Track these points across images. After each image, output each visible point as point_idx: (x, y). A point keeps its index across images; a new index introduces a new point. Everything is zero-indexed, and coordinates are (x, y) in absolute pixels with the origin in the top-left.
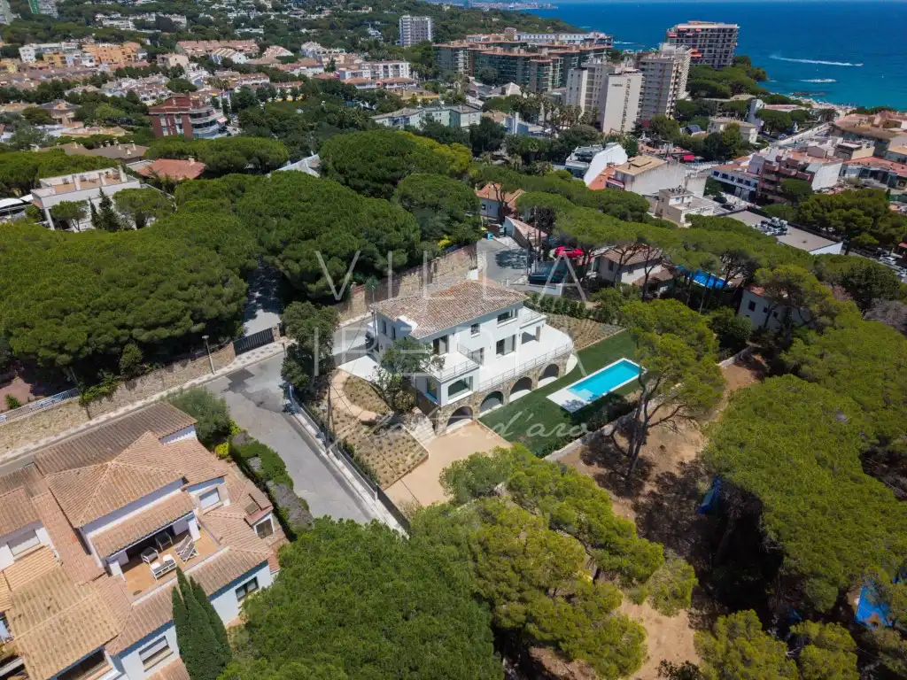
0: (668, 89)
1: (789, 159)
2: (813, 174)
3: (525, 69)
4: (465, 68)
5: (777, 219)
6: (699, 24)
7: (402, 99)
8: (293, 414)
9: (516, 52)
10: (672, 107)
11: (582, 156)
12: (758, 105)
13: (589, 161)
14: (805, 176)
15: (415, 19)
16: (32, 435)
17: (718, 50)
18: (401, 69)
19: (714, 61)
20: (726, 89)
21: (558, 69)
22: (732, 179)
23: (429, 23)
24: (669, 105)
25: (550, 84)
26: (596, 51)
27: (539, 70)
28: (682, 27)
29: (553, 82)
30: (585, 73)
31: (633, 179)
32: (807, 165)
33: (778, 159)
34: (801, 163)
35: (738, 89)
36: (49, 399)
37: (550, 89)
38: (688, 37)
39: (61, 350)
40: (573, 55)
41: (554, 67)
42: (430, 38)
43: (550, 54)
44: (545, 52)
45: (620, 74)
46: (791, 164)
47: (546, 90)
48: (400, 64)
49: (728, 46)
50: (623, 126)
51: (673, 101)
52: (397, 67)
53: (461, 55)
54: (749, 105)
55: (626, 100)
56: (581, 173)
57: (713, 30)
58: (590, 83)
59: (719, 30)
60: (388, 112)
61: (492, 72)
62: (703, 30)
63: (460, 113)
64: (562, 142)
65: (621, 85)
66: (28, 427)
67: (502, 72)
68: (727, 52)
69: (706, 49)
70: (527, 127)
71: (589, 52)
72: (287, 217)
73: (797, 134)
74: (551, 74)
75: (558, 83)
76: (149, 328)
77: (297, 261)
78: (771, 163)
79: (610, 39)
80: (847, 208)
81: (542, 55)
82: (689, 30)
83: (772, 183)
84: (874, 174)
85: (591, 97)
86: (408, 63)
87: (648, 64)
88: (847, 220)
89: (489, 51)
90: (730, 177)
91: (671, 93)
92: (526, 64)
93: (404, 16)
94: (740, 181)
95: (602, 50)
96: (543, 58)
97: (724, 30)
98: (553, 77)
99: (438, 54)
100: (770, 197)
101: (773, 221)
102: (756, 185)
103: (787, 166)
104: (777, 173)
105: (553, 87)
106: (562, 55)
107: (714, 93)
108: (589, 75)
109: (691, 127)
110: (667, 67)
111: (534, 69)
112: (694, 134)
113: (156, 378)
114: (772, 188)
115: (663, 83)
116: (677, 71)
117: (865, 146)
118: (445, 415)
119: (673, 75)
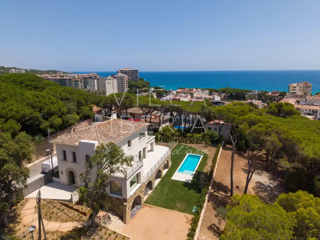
3: (70, 83)
9: (65, 78)
12: (152, 90)
15: (17, 70)
17: (134, 76)
19: (134, 79)
20: (140, 86)
21: (82, 83)
26: (95, 77)
27: (75, 83)
29: (81, 87)
34: (178, 99)
35: (143, 86)
38: (125, 72)
40: (87, 78)
41: (81, 82)
43: (79, 77)
45: (109, 79)
49: (137, 75)
54: (149, 90)
57: (131, 71)
58: (98, 84)
62: (128, 70)
65: (110, 83)
68: (137, 77)
69: (131, 76)
71: (93, 77)
74: (80, 84)
75: (83, 87)
82: (124, 70)
85: (99, 88)
89: (53, 78)
91: (126, 87)
92: (70, 81)
96: (76, 79)
97: (135, 70)
98: (81, 85)
106: (83, 78)
108: (97, 81)
110: (123, 78)
115: (122, 84)
116: (126, 80)
117: (188, 95)
118: (129, 205)
119: (125, 81)
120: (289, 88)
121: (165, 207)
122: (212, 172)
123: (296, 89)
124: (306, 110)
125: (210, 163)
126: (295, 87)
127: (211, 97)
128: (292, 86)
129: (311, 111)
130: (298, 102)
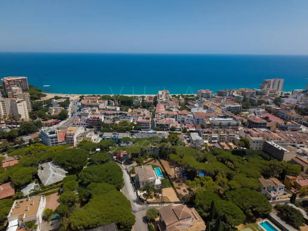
2: (101, 119)
6: (13, 78)
12: (54, 101)
14: (99, 120)
17: (23, 85)
28: (8, 79)
32: (98, 118)
49: (26, 83)
50: (26, 117)
55: (25, 109)
57: (19, 79)
59: (21, 79)
65: (21, 105)
68: (26, 85)
78: (89, 119)
82: (11, 80)
90: (79, 124)
97: (23, 79)
102: (87, 124)
103: (94, 119)
112: (52, 114)
116: (29, 96)
117: (97, 108)
126: (161, 95)
127: (114, 108)
128: (159, 94)
129: (174, 115)
130: (165, 106)
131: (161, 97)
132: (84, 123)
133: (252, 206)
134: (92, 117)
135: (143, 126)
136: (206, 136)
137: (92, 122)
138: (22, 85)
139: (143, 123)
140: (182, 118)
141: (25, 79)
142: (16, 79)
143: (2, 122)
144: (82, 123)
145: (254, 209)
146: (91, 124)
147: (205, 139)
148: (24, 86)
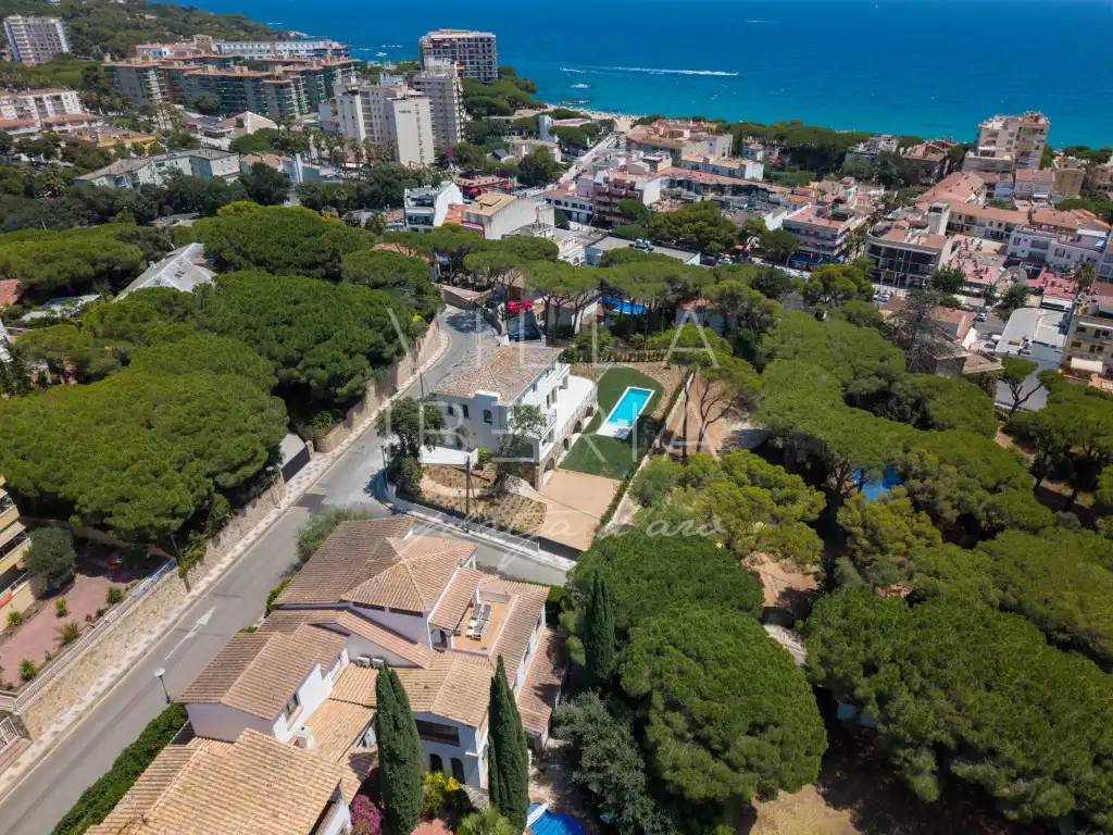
0: (453, 111)
1: (615, 180)
2: (641, 192)
3: (258, 92)
4: (164, 93)
5: (641, 241)
6: (452, 33)
7: (99, 145)
8: (405, 513)
9: (238, 71)
10: (462, 130)
11: (420, 200)
12: (546, 122)
13: (431, 205)
14: (634, 194)
15: (31, 21)
16: (144, 626)
17: (481, 61)
18: (65, 102)
19: (479, 74)
20: (505, 104)
21: (302, 91)
22: (566, 205)
23: (58, 26)
24: (458, 128)
25: (296, 109)
26: (342, 66)
27: (277, 93)
28: (436, 36)
29: (300, 107)
30: (358, 99)
31: (490, 219)
32: (633, 183)
33: (606, 180)
34: (628, 182)
35: (516, 104)
36: (148, 580)
37: (298, 116)
38: (446, 47)
39: (174, 516)
40: (316, 73)
41: (297, 88)
42: (65, 49)
43: (285, 72)
44: (279, 70)
45: (404, 97)
46: (618, 184)
47: (293, 117)
48: (63, 95)
49: (490, 57)
50: (422, 158)
51: (461, 124)
52: (58, 98)
53: (153, 77)
54: (536, 120)
55: (419, 128)
56: (428, 220)
57: (469, 40)
58: (367, 110)
59: (476, 40)
60: (101, 167)
61: (212, 99)
62: (459, 39)
63: (208, 160)
64: (371, 184)
65: (409, 112)
66: (141, 617)
67: (224, 98)
68: (490, 63)
69: (468, 61)
70: (318, 171)
71: (335, 68)
72: (289, 323)
73: (591, 148)
74: (294, 96)
75: (306, 109)
76: (233, 470)
77: (323, 367)
78: (600, 184)
79: (347, 49)
80: (694, 222)
81: (276, 74)
82: (444, 40)
83: (605, 204)
84: (680, 183)
85: (372, 126)
86: (74, 93)
87: (423, 83)
88: (697, 232)
89: (196, 70)
90: (563, 203)
91: (457, 115)
92: (257, 86)
93: (10, 18)
94: (574, 205)
95: (349, 65)
96: (278, 78)
97: (482, 40)
98: (299, 101)
99: (113, 77)
100: (608, 218)
101: (638, 243)
102: (591, 209)
103: (616, 186)
104: (607, 194)
105: (302, 113)
106: (302, 73)
107: (493, 109)
108: (363, 101)
109: (498, 152)
110: (446, 87)
111: (271, 92)
112: (503, 160)
113: (234, 526)
114: (607, 209)
115: (445, 104)
116: (458, 90)
117: (664, 157)
118: (541, 468)
119: (456, 95)
120: (978, 135)
121: (586, 472)
122: (663, 419)
123: (998, 140)
124: (991, 224)
125: (664, 403)
126: (995, 134)
127: (734, 165)
128: (987, 129)
129: (1004, 226)
130: (991, 186)
131: (988, 143)
132: (583, 203)
133: (960, 740)
134: (611, 180)
135: (806, 244)
136: (1098, 333)
137: (606, 199)
138: (478, 63)
139: (807, 233)
140: (1034, 244)
141: (489, 39)
142: (461, 36)
143: (348, 165)
144: (576, 202)
145: (962, 769)
146: (602, 208)
147: (1086, 346)
148: (482, 67)
